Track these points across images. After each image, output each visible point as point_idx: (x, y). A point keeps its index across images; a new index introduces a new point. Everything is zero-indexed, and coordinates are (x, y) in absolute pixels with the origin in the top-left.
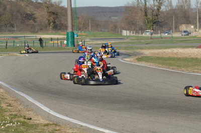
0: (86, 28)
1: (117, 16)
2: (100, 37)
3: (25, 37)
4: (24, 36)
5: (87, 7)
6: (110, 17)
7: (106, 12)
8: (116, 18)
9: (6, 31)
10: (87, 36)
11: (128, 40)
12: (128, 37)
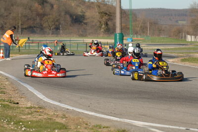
0: (143, 32)
1: (184, 20)
2: (158, 42)
3: (70, 41)
4: (69, 39)
5: (149, 9)
6: (177, 21)
7: (172, 15)
8: (184, 22)
9: (49, 34)
10: (144, 41)
11: (191, 46)
12: (191, 43)
